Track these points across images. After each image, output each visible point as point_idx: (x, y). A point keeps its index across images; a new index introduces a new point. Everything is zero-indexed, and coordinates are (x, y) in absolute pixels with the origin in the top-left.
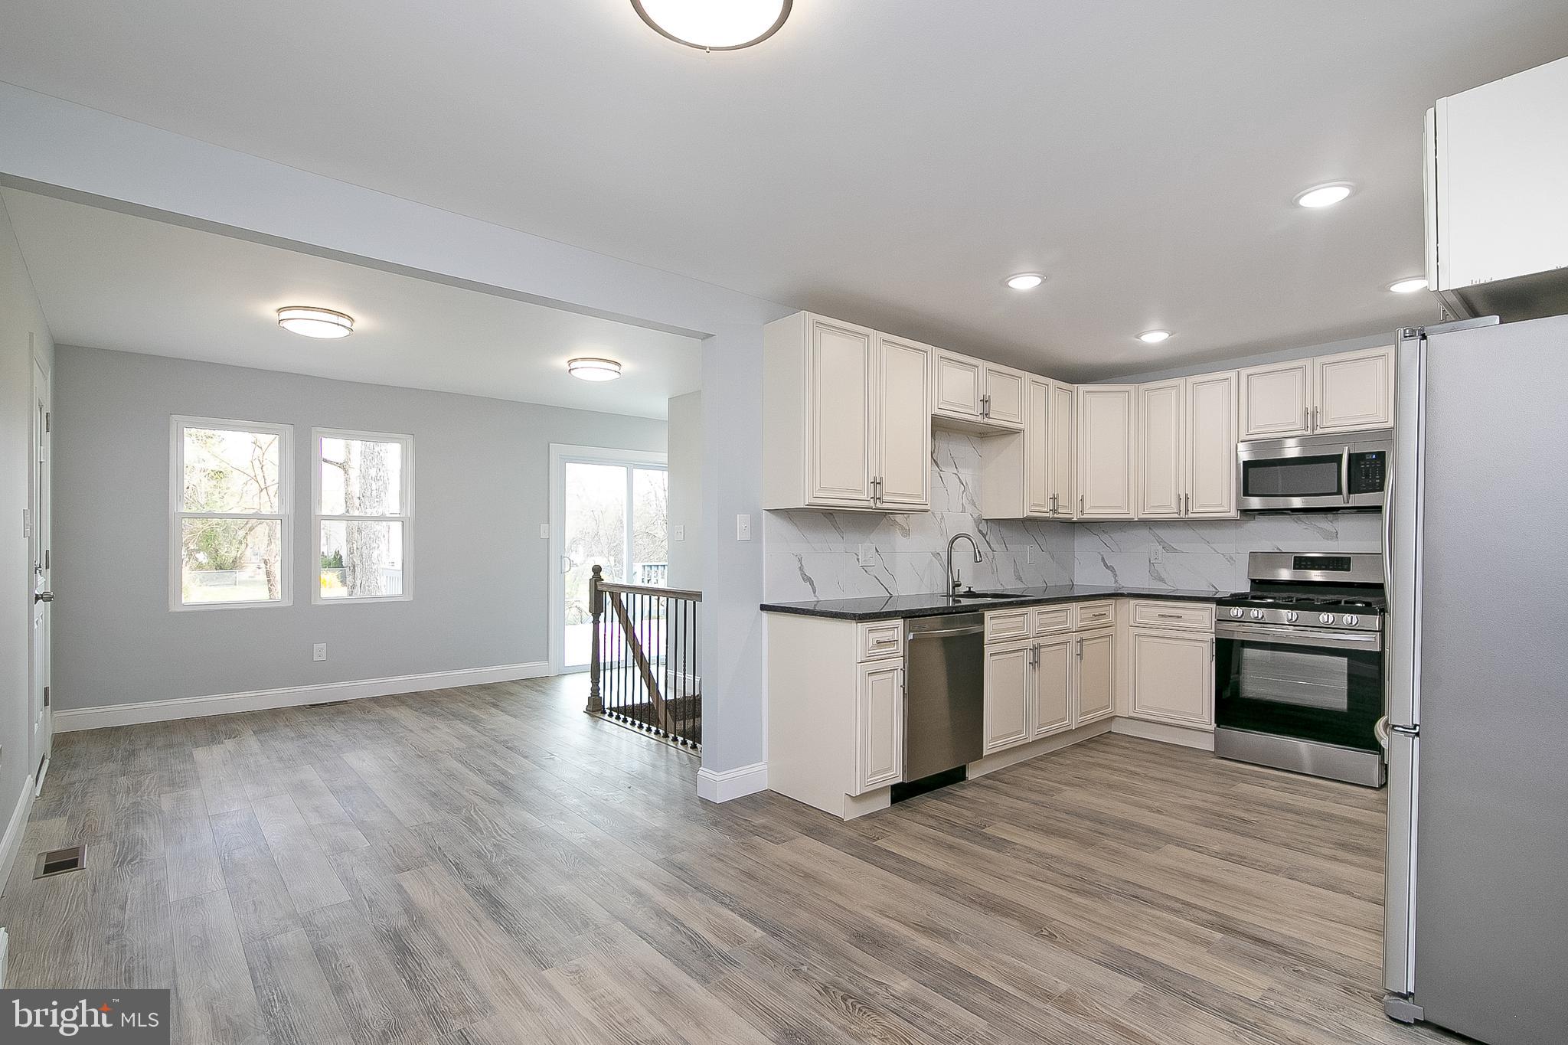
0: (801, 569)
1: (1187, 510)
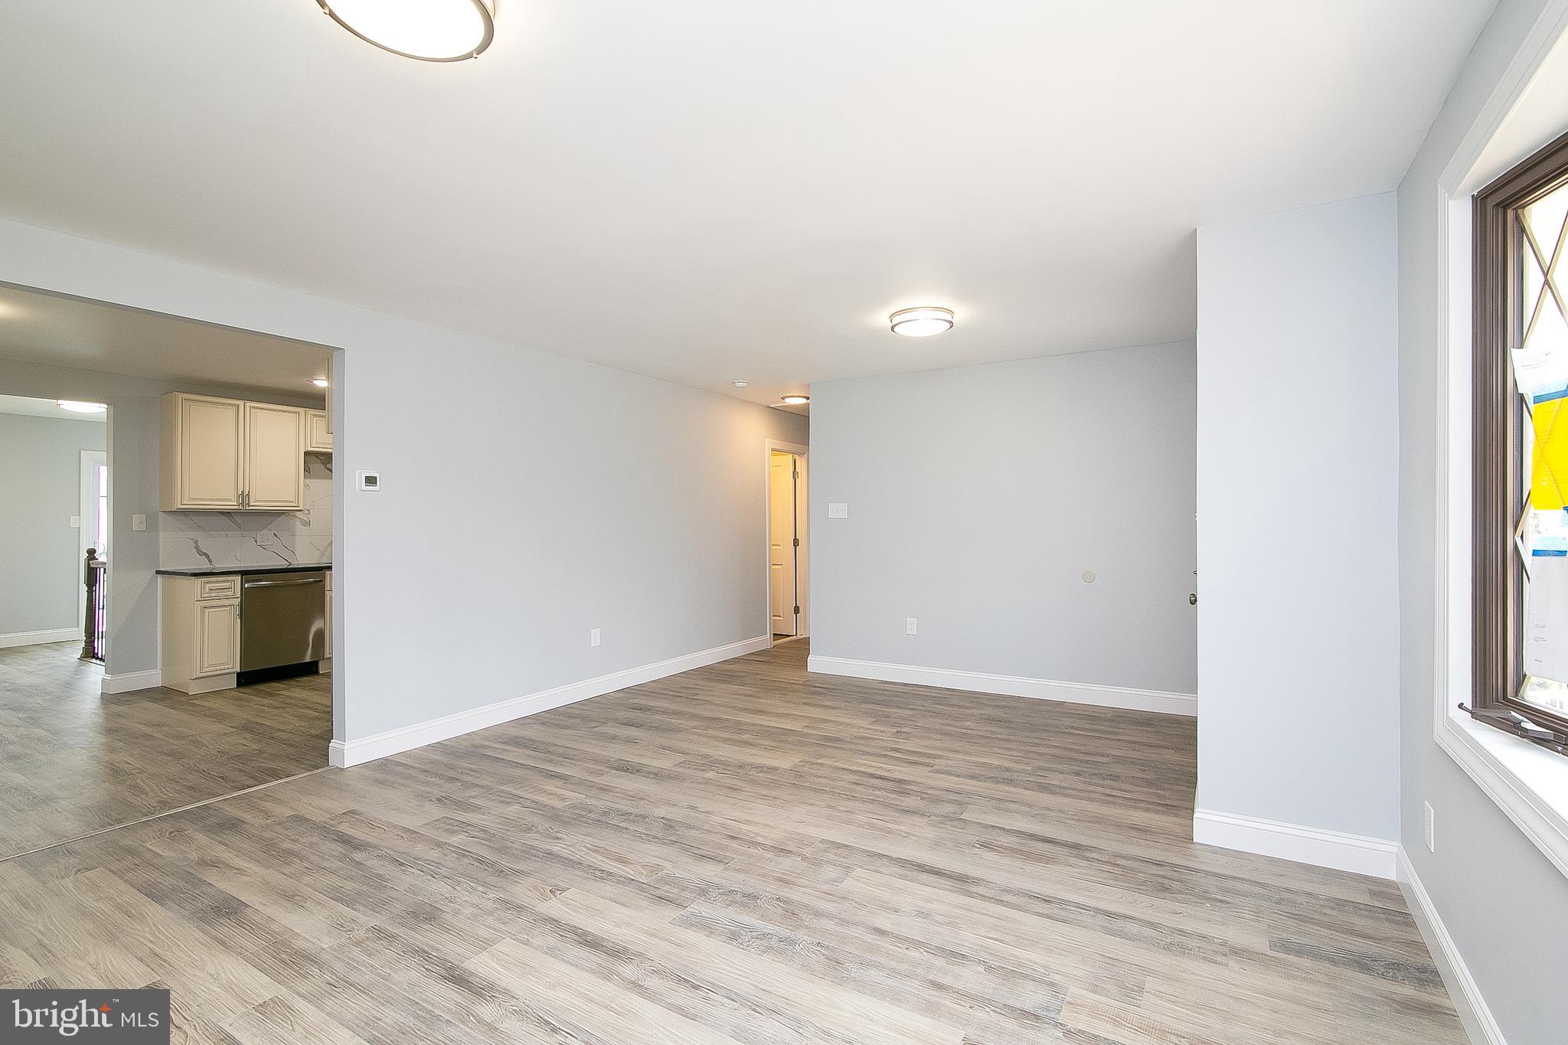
0: (197, 547)
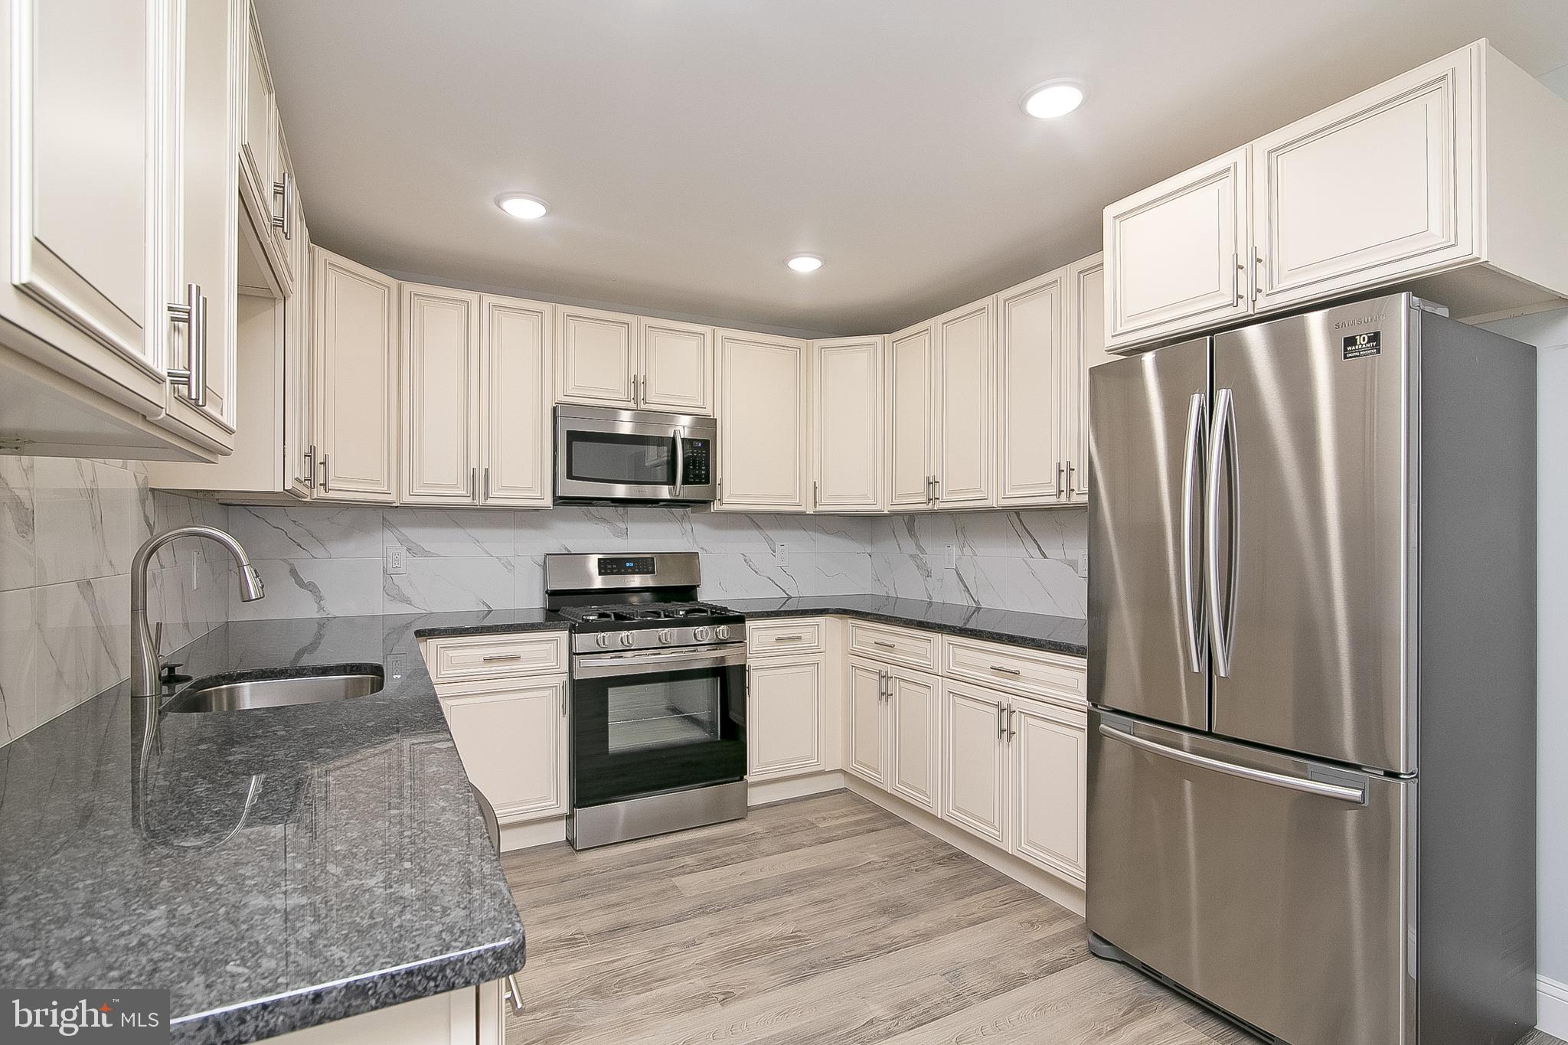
1: (487, 496)
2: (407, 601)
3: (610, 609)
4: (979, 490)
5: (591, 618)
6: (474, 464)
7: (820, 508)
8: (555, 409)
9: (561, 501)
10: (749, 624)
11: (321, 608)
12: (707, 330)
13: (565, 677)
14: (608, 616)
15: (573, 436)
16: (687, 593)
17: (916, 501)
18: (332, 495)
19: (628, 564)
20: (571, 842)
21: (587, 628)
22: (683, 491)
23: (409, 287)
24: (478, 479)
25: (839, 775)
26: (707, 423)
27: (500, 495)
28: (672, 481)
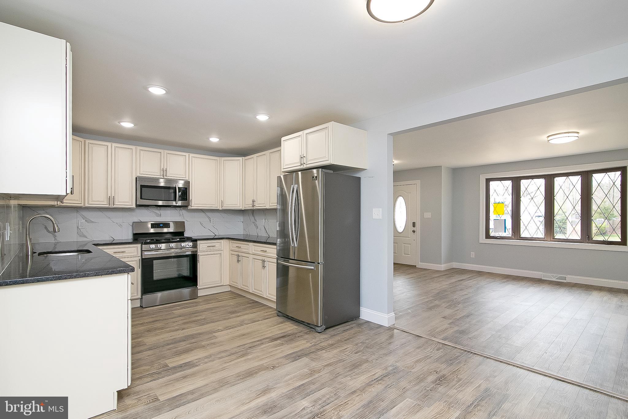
1: (114, 204)
2: (86, 237)
3: (155, 238)
4: (264, 204)
5: (148, 241)
6: (109, 195)
7: (223, 208)
8: (136, 178)
9: (138, 206)
10: (198, 242)
11: (55, 239)
12: (187, 154)
13: (140, 258)
14: (154, 240)
15: (142, 186)
16: (181, 234)
17: (249, 207)
18: (64, 204)
19: (161, 225)
20: (141, 307)
21: (146, 243)
22: (180, 203)
23: (88, 141)
24: (111, 199)
25: (228, 286)
26: (187, 183)
27: (118, 204)
28: (175, 200)
